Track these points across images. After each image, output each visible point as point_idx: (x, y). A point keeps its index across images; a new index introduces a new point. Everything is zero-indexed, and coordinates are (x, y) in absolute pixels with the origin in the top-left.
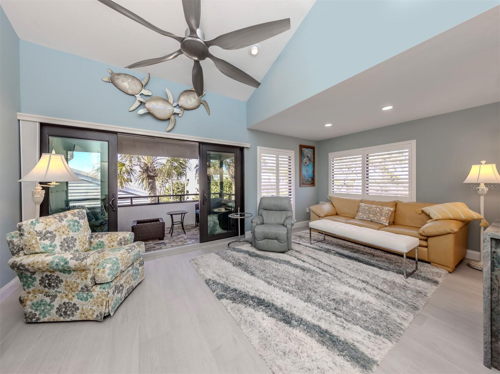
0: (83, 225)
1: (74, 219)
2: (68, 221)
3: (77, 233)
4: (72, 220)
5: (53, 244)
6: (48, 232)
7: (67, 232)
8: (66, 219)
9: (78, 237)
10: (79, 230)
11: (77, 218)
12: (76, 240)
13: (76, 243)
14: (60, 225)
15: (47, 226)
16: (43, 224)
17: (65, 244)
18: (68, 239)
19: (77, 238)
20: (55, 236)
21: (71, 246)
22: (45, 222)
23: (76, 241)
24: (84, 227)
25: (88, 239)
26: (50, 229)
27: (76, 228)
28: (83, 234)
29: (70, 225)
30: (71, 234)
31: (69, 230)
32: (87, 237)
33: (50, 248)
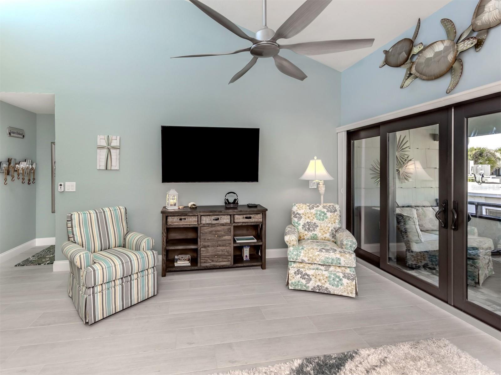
0: (329, 217)
1: (322, 210)
2: (317, 211)
3: (321, 222)
4: (320, 211)
5: (299, 222)
6: (298, 213)
7: (311, 218)
8: (317, 209)
9: (321, 225)
10: (323, 220)
11: (325, 210)
12: (317, 226)
13: (317, 229)
14: (308, 211)
15: (298, 209)
16: (296, 207)
17: (307, 226)
18: (311, 224)
19: (319, 225)
20: (301, 217)
21: (311, 229)
22: (298, 206)
23: (317, 228)
24: (330, 220)
25: (330, 231)
26: (300, 212)
27: (322, 217)
28: (326, 225)
29: (317, 214)
30: (315, 221)
31: (314, 217)
32: (330, 229)
33: (296, 224)
